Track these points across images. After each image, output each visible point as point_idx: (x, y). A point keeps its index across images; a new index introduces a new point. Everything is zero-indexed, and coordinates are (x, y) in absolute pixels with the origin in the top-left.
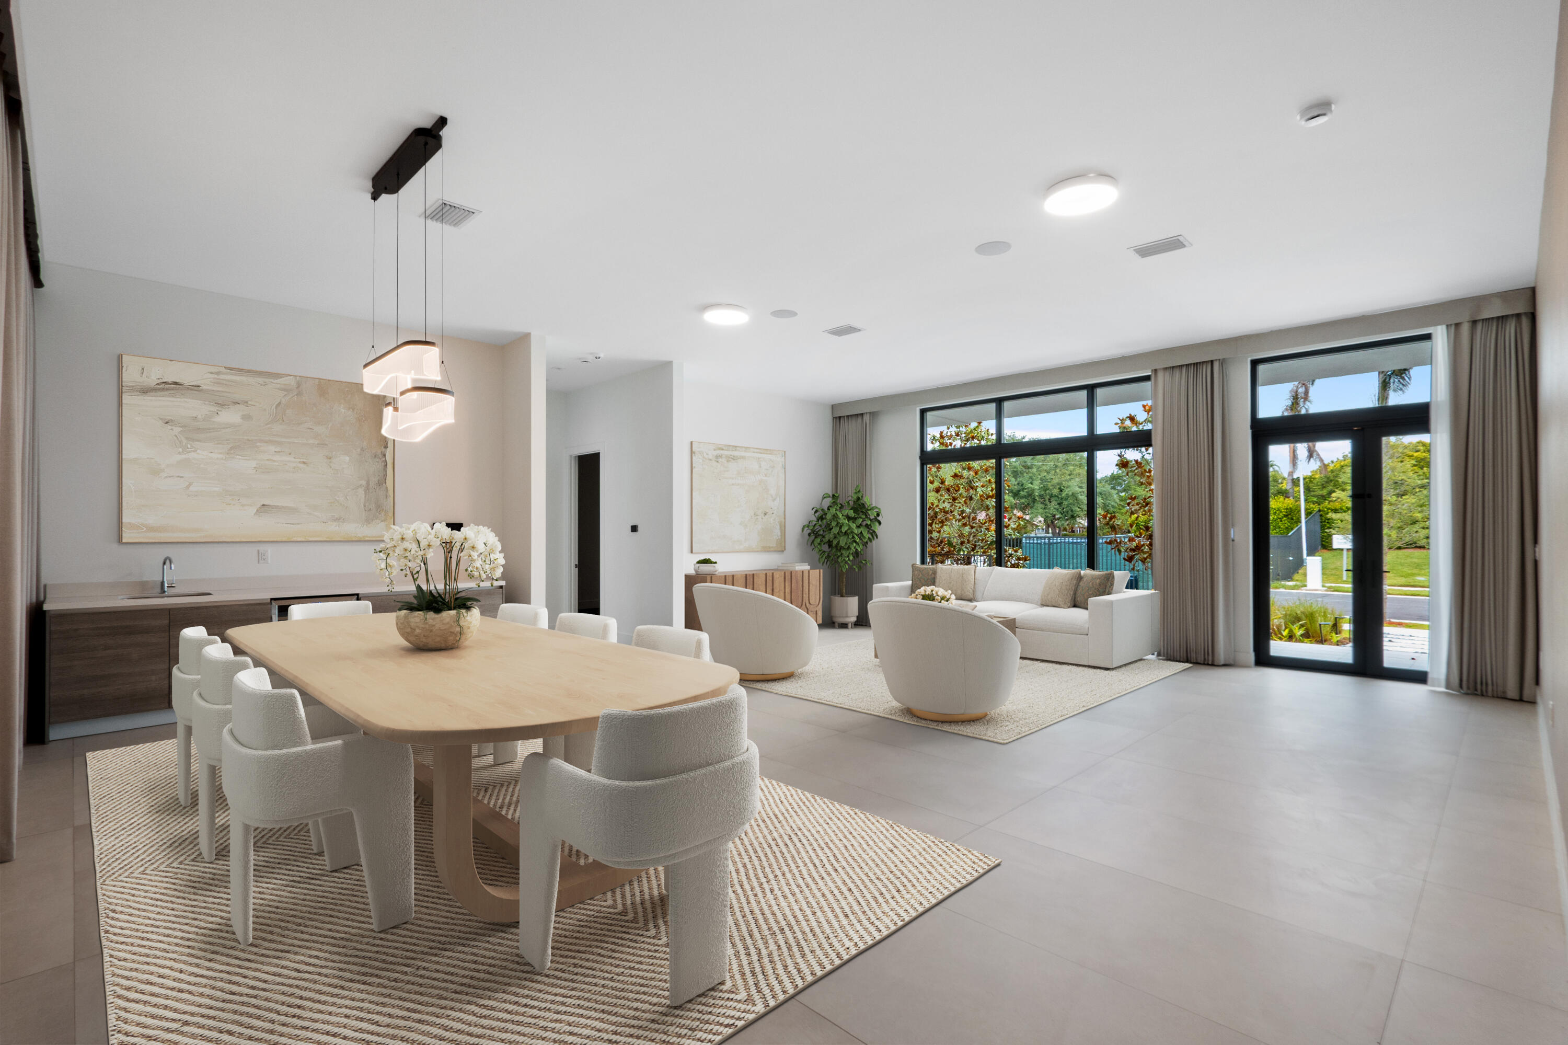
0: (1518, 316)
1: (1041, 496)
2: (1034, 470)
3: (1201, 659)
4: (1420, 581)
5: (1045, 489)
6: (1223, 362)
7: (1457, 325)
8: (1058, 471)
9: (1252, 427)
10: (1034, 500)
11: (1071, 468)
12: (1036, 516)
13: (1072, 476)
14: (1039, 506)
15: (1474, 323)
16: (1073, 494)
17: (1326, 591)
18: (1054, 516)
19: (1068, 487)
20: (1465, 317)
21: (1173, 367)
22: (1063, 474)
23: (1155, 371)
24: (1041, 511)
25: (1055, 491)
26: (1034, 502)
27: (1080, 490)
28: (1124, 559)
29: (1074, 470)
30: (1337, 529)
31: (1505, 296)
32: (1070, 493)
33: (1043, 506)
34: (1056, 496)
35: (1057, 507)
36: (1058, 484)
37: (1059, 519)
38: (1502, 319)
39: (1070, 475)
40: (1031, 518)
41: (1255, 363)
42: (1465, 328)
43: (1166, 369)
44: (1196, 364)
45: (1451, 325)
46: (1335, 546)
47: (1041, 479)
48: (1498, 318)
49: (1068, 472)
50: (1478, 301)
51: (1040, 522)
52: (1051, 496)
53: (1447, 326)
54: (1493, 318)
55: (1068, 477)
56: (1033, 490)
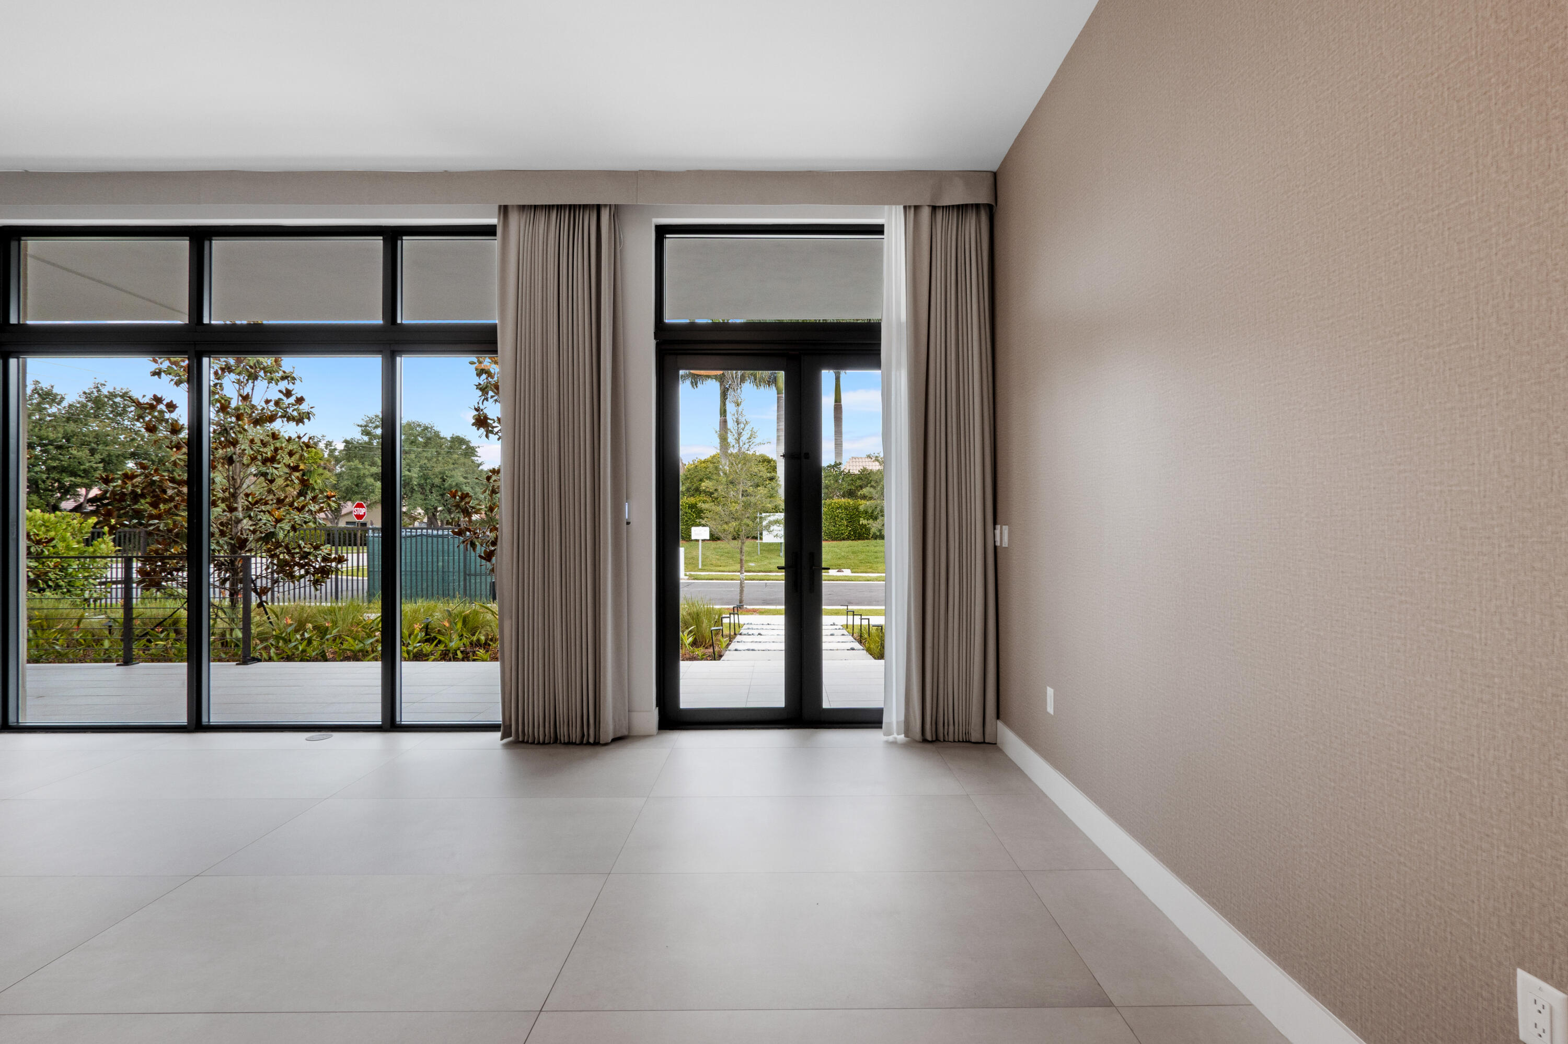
0: (977, 206)
1: (419, 485)
2: (413, 456)
3: (576, 736)
4: (752, 567)
5: (425, 477)
6: (616, 211)
7: (917, 208)
8: (440, 459)
9: (657, 335)
10: (412, 491)
11: (456, 456)
12: (415, 508)
13: (456, 466)
14: (418, 496)
15: (934, 208)
16: (457, 484)
17: (688, 579)
18: (436, 508)
19: (452, 477)
20: (925, 200)
21: (535, 207)
22: (447, 463)
23: (504, 210)
24: (420, 502)
25: (437, 481)
26: (412, 492)
27: (465, 481)
28: (480, 556)
29: (458, 458)
30: (706, 519)
31: (968, 176)
32: (454, 484)
33: (422, 497)
34: (437, 486)
35: (439, 498)
36: (440, 473)
37: (441, 511)
38: (962, 209)
39: (453, 464)
40: (409, 510)
41: (662, 231)
42: (926, 213)
43: (522, 208)
44: (573, 208)
45: (910, 207)
46: (693, 537)
47: (421, 467)
48: (958, 206)
49: (451, 461)
50: (939, 178)
51: (420, 514)
52: (433, 485)
53: (905, 207)
54: (953, 206)
55: (452, 466)
56: (411, 478)
